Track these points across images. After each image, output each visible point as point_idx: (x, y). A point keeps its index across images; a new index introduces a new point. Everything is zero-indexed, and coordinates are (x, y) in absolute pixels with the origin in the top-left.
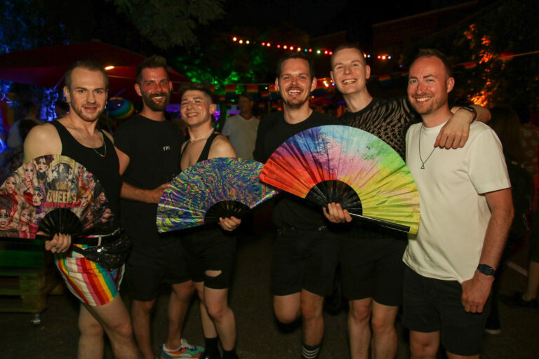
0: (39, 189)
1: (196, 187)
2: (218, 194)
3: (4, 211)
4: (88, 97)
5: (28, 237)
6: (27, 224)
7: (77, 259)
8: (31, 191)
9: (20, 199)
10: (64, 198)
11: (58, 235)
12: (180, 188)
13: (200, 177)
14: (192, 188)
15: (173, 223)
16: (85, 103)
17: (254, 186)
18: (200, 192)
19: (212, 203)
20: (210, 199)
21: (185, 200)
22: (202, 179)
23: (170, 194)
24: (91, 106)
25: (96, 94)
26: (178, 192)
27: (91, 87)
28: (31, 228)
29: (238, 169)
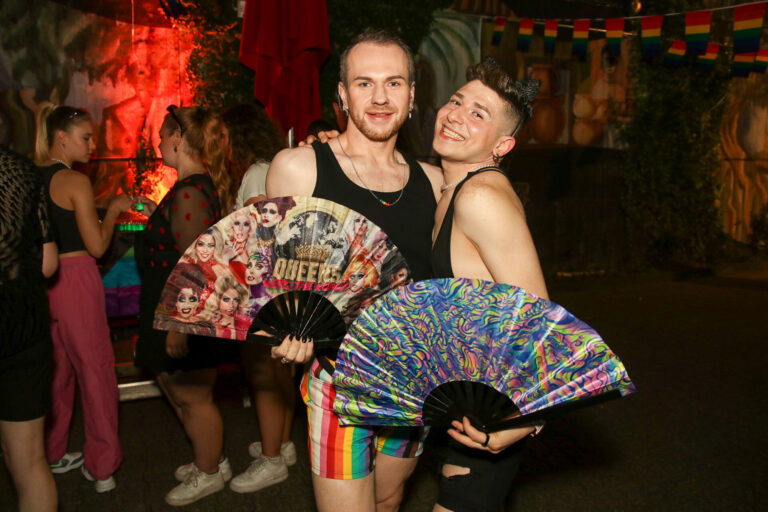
0: (258, 255)
1: (395, 347)
2: (441, 365)
3: (188, 292)
4: (374, 92)
5: (233, 336)
6: (232, 315)
7: (325, 384)
8: (242, 259)
9: (222, 271)
11: (291, 339)
12: (364, 344)
13: (399, 325)
14: (387, 345)
15: (365, 412)
16: (369, 105)
17: (517, 348)
18: (404, 358)
19: (431, 384)
20: (425, 374)
21: (379, 371)
22: (405, 329)
23: (351, 354)
24: (381, 110)
25: (389, 88)
26: (365, 353)
27: (379, 76)
28: (238, 323)
29: (475, 306)
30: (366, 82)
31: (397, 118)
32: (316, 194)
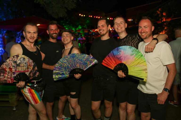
0: (14, 66)
1: (66, 64)
2: (73, 66)
3: (2, 74)
4: (31, 35)
5: (11, 82)
6: (10, 78)
7: (28, 89)
8: (11, 67)
9: (8, 70)
10: (23, 69)
11: (21, 81)
12: (60, 65)
13: (66, 61)
14: (64, 65)
15: (59, 77)
16: (30, 37)
17: (85, 63)
18: (67, 66)
19: (71, 69)
20: (70, 68)
21: (62, 69)
22: (67, 61)
23: (57, 67)
24: (32, 38)
25: (34, 34)
26: (60, 66)
28: (11, 79)
29: (79, 57)
30: (29, 32)
31: (35, 39)
32: (23, 54)
